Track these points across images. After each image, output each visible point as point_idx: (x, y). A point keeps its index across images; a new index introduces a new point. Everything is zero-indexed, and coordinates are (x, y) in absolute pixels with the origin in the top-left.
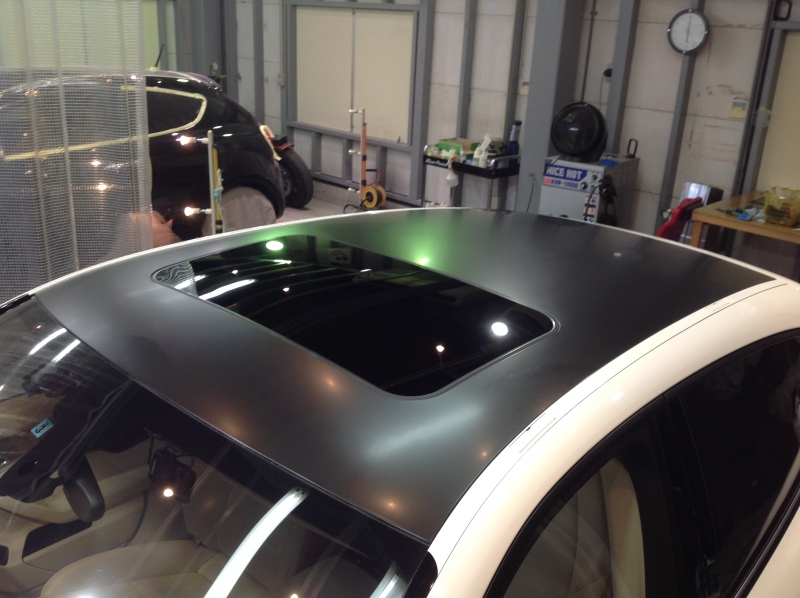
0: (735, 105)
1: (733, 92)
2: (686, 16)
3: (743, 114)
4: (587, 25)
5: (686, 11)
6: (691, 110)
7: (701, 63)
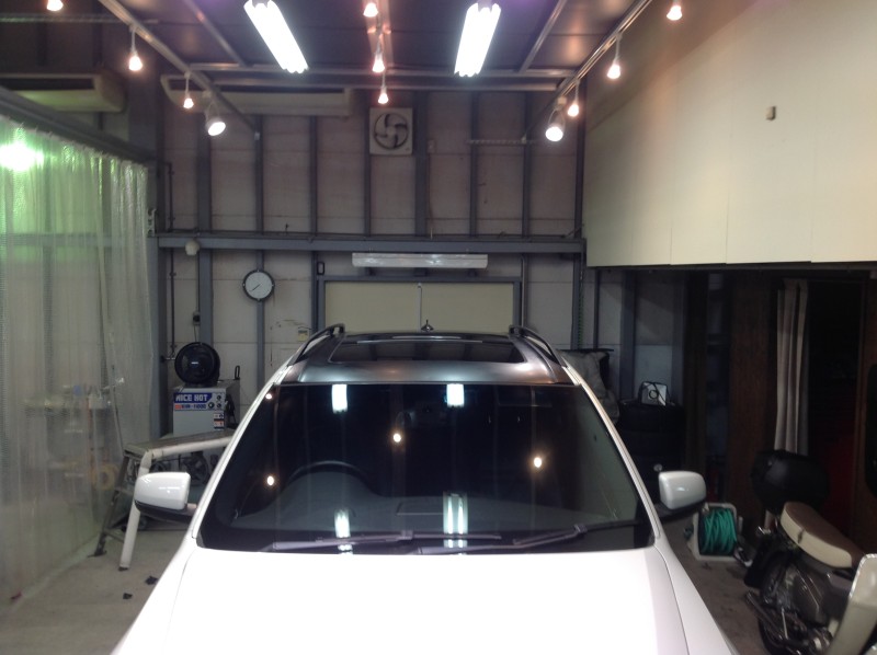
0: (301, 332)
1: (296, 324)
2: (255, 275)
3: (306, 338)
4: (169, 283)
5: (254, 272)
6: (267, 340)
7: (269, 306)
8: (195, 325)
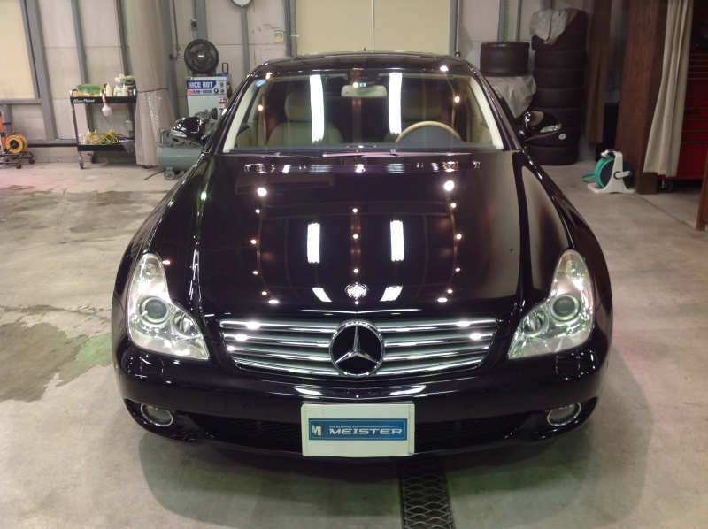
0: (276, 35)
1: (273, 28)
3: (281, 39)
6: (250, 42)
7: (251, 12)
8: (193, 30)
